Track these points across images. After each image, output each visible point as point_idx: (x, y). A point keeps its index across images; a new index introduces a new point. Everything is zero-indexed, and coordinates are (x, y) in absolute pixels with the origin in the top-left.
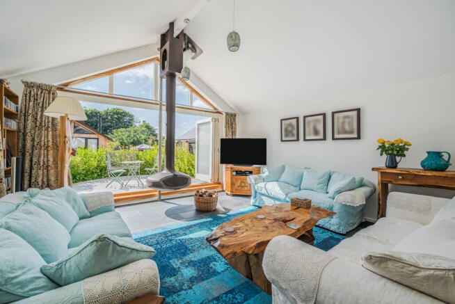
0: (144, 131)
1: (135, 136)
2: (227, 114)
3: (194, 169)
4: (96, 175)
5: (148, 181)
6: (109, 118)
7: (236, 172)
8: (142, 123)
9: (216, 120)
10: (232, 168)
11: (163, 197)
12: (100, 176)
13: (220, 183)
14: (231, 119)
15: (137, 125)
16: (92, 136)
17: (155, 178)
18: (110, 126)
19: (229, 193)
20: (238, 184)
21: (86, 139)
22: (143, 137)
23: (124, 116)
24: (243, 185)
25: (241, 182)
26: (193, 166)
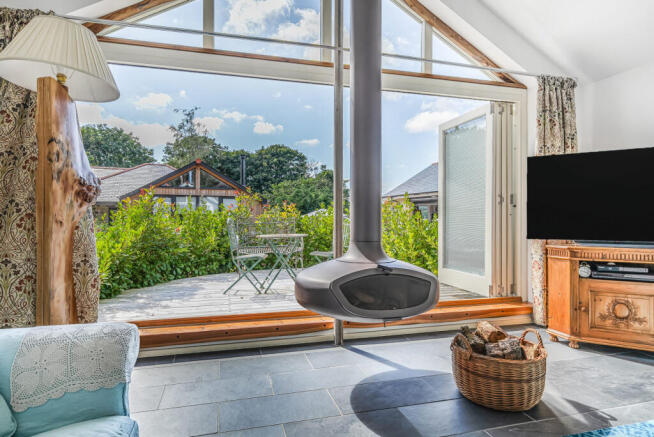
0: (323, 184)
1: (306, 194)
2: (544, 81)
3: (435, 257)
4: (215, 266)
5: (299, 286)
6: (265, 164)
7: (594, 266)
8: (320, 171)
9: (503, 108)
10: (573, 253)
11: (348, 333)
12: (223, 268)
13: (519, 300)
14: (558, 95)
15: (312, 174)
16: (230, 193)
17: (318, 276)
18: (265, 179)
19: (565, 336)
20: (604, 306)
21: (221, 199)
22: (322, 196)
23: (290, 158)
24: (624, 312)
25: (616, 303)
26: (429, 249)
